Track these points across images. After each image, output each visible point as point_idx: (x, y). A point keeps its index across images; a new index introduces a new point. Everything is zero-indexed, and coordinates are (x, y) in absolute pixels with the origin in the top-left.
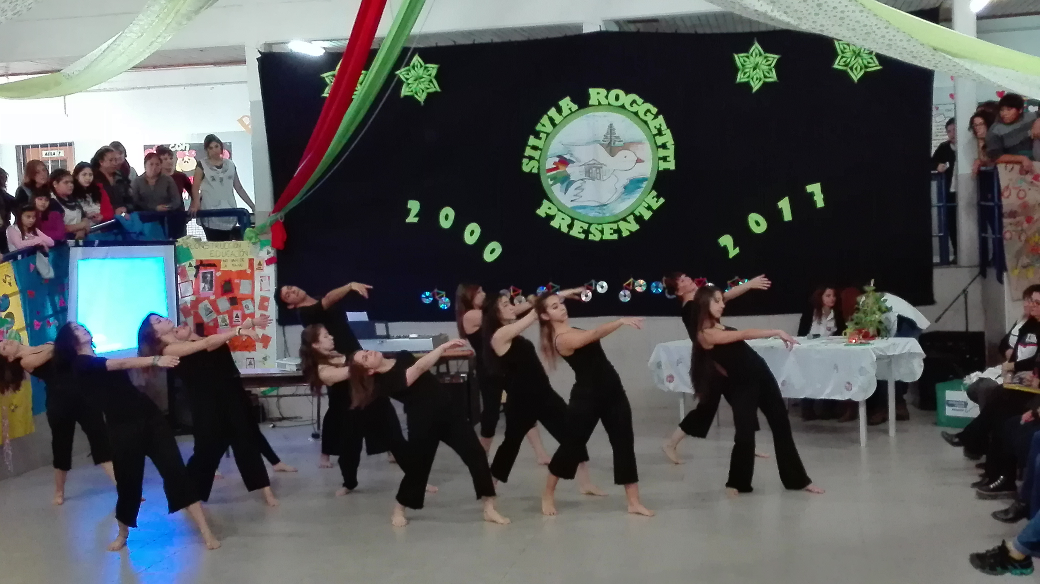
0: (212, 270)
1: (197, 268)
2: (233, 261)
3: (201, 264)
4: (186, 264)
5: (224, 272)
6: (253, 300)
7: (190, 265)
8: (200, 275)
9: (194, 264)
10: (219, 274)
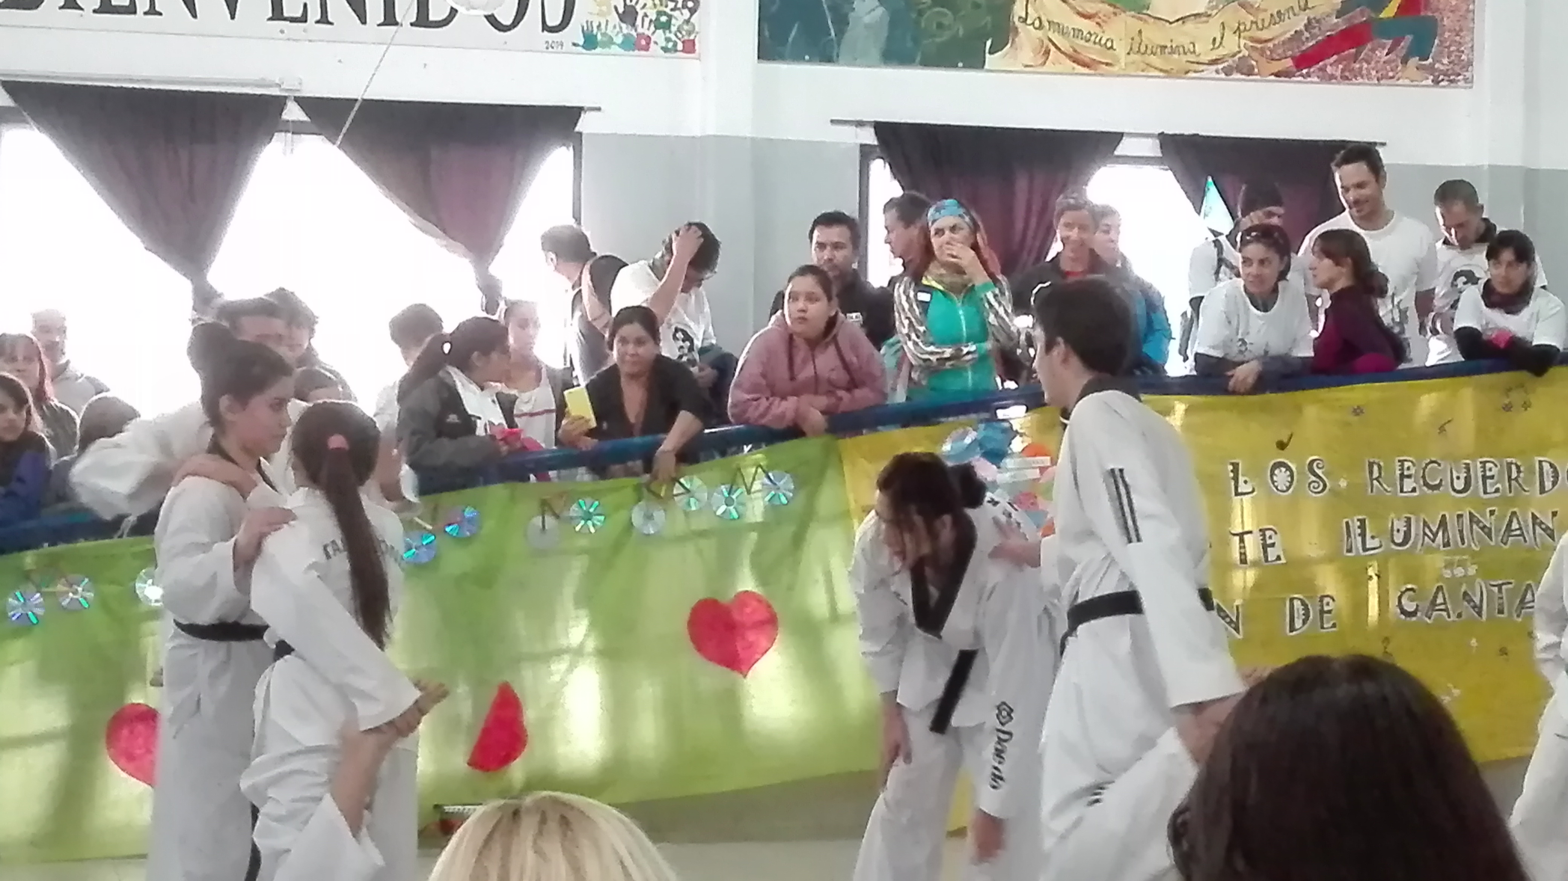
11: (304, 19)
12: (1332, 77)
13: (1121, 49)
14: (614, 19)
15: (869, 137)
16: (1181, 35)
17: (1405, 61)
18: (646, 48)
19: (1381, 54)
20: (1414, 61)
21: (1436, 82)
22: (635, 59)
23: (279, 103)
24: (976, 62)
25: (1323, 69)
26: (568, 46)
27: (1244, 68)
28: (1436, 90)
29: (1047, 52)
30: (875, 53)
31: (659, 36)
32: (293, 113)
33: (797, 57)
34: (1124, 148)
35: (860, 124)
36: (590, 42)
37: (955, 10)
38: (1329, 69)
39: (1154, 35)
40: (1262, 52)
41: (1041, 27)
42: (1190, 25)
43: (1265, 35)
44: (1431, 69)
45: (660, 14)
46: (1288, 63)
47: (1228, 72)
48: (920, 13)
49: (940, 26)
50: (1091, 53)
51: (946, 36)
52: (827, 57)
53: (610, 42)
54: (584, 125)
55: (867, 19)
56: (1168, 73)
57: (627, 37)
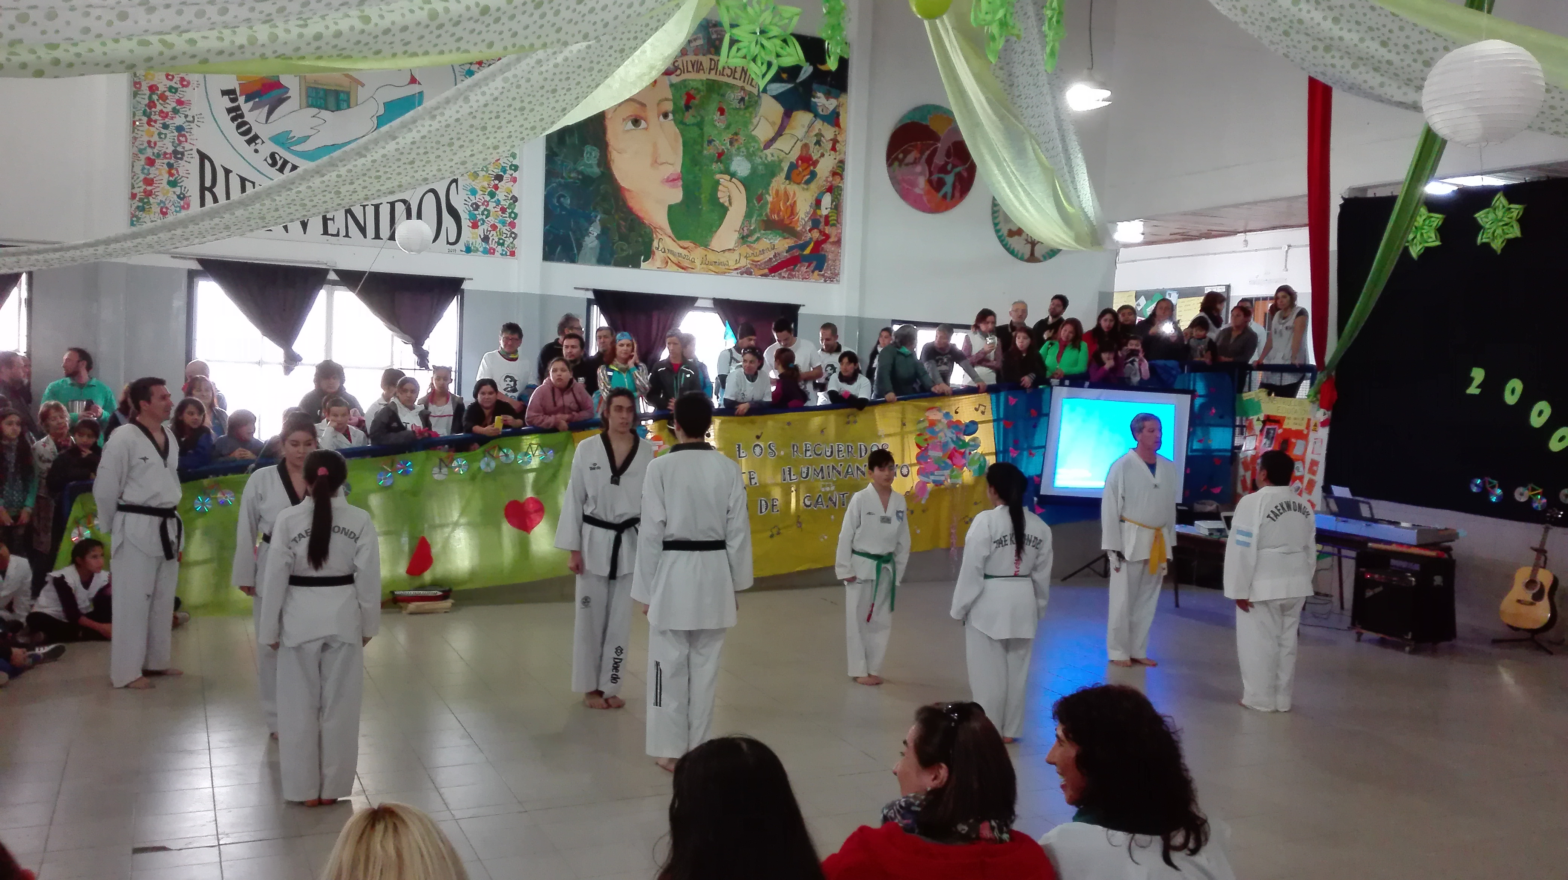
0: (1276, 426)
1: (1264, 423)
2: (1295, 419)
3: (1269, 420)
4: (1255, 417)
5: (1285, 430)
6: (1304, 462)
7: (1258, 420)
8: (1265, 430)
9: (1262, 418)
10: (1280, 431)
11: (338, 235)
12: (784, 277)
13: (698, 262)
14: (479, 240)
15: (591, 296)
16: (723, 258)
17: (813, 272)
18: (494, 253)
19: (804, 269)
20: (816, 272)
21: (825, 281)
22: (488, 258)
23: (325, 272)
24: (637, 265)
25: (780, 274)
26: (458, 251)
27: (749, 272)
28: (825, 284)
29: (667, 263)
30: (594, 260)
31: (499, 248)
32: (332, 276)
33: (560, 260)
34: (698, 303)
35: (587, 290)
36: (468, 250)
37: (629, 243)
38: (783, 274)
39: (712, 257)
40: (756, 266)
41: (664, 252)
42: (727, 253)
43: (756, 259)
44: (823, 275)
45: (500, 239)
46: (766, 271)
47: (742, 274)
48: (614, 244)
49: (622, 250)
50: (686, 263)
51: (625, 254)
52: (572, 260)
53: (477, 250)
54: (465, 286)
55: (590, 245)
56: (717, 273)
57: (485, 248)
